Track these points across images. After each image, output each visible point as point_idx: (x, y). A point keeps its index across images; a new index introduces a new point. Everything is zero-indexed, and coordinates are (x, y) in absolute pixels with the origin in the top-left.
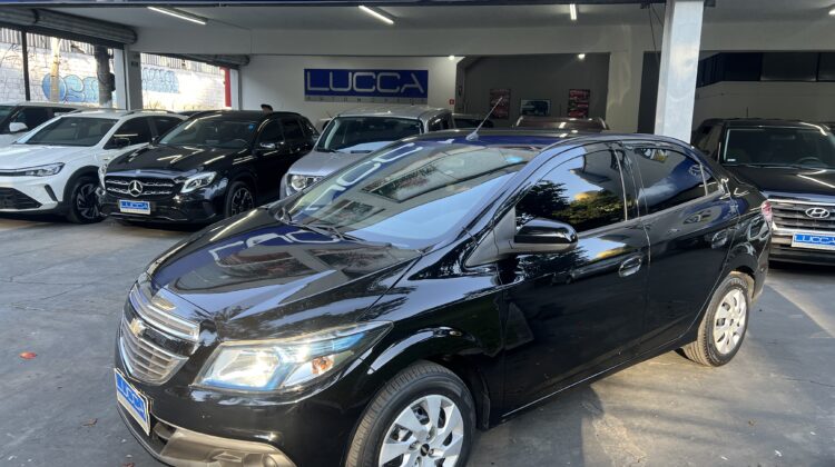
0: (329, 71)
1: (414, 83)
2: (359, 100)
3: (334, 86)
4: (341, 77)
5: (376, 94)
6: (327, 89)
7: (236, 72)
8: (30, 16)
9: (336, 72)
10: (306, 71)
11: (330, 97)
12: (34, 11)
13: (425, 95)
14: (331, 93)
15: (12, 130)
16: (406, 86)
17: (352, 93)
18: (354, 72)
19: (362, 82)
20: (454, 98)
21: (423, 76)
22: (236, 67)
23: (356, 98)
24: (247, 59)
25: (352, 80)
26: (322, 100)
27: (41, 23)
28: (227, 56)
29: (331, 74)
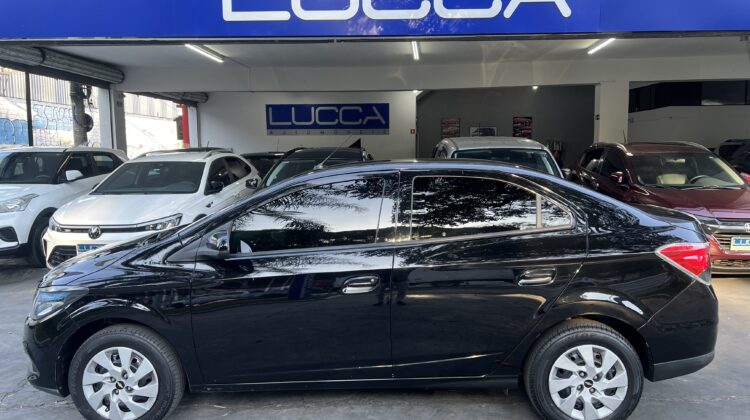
0: (290, 106)
1: (375, 115)
2: (322, 133)
3: (297, 120)
4: (303, 112)
5: (339, 126)
6: (290, 123)
7: (194, 109)
8: (38, 55)
9: (297, 107)
10: (268, 107)
11: (294, 131)
12: (40, 49)
13: (387, 126)
14: (293, 127)
15: (68, 179)
16: (368, 118)
17: (315, 126)
18: (316, 106)
19: (324, 115)
20: (414, 127)
21: (384, 109)
22: (195, 104)
23: (319, 131)
24: (206, 96)
25: (315, 114)
26: (284, 134)
27: (47, 64)
28: (192, 93)
29: (293, 109)
